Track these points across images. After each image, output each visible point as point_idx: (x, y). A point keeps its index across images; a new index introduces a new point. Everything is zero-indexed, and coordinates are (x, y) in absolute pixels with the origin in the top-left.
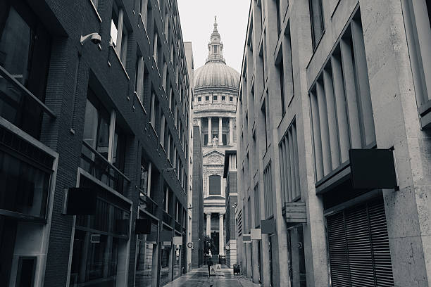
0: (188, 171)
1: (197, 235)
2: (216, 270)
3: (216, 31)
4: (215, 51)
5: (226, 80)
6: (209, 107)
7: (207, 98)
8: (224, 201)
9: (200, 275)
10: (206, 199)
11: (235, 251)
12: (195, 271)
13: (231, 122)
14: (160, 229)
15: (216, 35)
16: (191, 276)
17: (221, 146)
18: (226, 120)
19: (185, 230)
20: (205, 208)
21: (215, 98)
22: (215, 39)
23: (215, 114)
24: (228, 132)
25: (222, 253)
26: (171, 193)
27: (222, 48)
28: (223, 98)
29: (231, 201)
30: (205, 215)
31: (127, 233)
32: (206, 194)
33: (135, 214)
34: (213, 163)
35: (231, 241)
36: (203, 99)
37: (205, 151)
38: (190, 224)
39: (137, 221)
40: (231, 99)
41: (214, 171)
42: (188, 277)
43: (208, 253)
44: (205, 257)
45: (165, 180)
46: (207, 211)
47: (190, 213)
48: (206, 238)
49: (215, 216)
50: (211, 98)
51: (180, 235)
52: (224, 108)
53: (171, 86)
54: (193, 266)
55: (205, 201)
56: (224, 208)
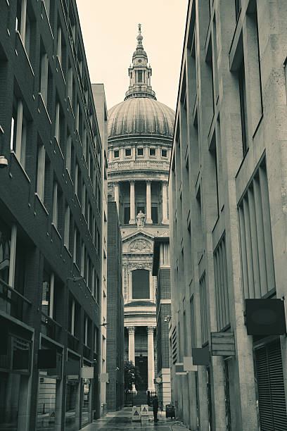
0: (100, 272)
1: (114, 361)
2: (141, 413)
3: (140, 48)
4: (140, 80)
5: (156, 123)
6: (132, 166)
7: (128, 152)
8: (154, 309)
9: (118, 421)
10: (128, 305)
11: (169, 385)
12: (112, 415)
13: (164, 189)
14: (65, 359)
15: (140, 54)
16: (105, 423)
17: (151, 226)
18: (157, 186)
19: (97, 356)
20: (126, 320)
21: (140, 152)
22: (140, 61)
23: (140, 177)
24: (161, 203)
25: (152, 388)
26: (78, 307)
27: (150, 73)
28: (152, 152)
29: (163, 311)
30: (127, 330)
31: (28, 367)
32: (128, 297)
33: (37, 344)
34: (138, 252)
35: (164, 371)
36: (122, 153)
37: (126, 233)
38: (104, 346)
39: (40, 352)
40: (164, 154)
41: (140, 263)
42: (101, 423)
43: (131, 388)
44: (127, 394)
45: (70, 293)
46: (129, 323)
47: (104, 331)
48: (128, 365)
49: (141, 332)
50: (133, 152)
51: (90, 365)
52: (154, 167)
53: (77, 163)
54: (109, 408)
55: (126, 310)
56: (155, 320)
